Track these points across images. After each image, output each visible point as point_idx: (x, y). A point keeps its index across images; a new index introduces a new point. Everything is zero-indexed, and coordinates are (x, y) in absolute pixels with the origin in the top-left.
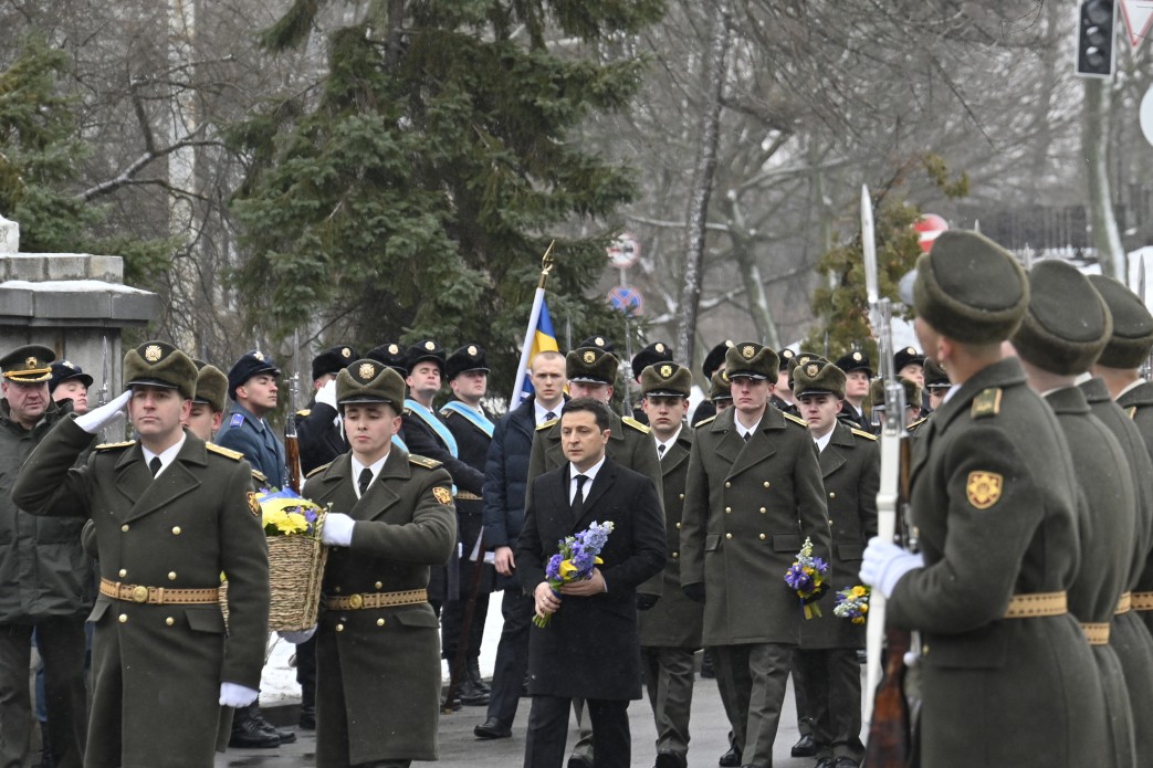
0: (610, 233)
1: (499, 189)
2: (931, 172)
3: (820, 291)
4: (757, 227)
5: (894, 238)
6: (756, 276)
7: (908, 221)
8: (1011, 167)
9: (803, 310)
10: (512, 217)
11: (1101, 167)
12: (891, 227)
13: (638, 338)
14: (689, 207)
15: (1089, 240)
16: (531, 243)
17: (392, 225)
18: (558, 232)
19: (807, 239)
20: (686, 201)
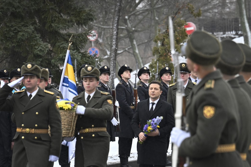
0: (89, 31)
1: (52, 18)
2: (189, 9)
3: (155, 48)
4: (135, 27)
5: (178, 30)
6: (135, 43)
7: (182, 25)
8: (215, 7)
9: (150, 53)
10: (56, 26)
11: (243, 6)
12: (177, 27)
13: (98, 64)
14: (113, 22)
15: (240, 29)
16: (63, 35)
17: (19, 30)
18: (72, 31)
19: (151, 31)
20: (112, 20)
